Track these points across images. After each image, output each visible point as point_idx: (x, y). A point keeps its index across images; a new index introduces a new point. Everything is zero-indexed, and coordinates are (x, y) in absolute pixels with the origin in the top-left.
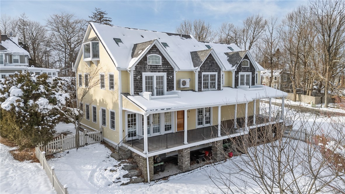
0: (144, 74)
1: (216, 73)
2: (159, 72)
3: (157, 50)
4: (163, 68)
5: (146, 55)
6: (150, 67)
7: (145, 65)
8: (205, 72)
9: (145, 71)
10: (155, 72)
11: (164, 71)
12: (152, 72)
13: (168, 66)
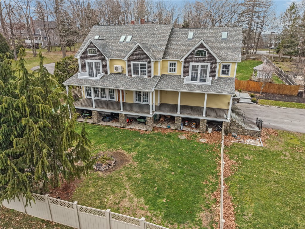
0: (87, 61)
3: (93, 45)
4: (98, 57)
5: (86, 49)
6: (90, 57)
7: (87, 55)
8: (134, 61)
9: (87, 59)
13: (102, 56)
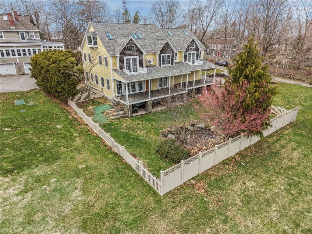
0: (125, 58)
1: (171, 54)
2: (134, 56)
3: (132, 42)
4: (136, 53)
5: (126, 46)
6: (129, 53)
7: (126, 52)
8: (163, 54)
9: (125, 56)
10: (132, 56)
11: (137, 55)
12: (129, 56)
13: (139, 52)
